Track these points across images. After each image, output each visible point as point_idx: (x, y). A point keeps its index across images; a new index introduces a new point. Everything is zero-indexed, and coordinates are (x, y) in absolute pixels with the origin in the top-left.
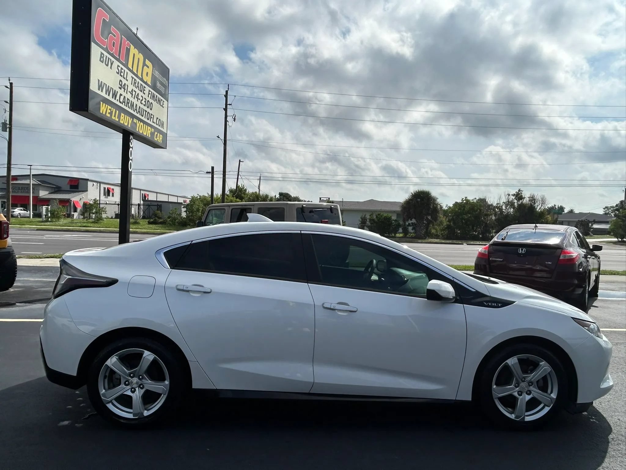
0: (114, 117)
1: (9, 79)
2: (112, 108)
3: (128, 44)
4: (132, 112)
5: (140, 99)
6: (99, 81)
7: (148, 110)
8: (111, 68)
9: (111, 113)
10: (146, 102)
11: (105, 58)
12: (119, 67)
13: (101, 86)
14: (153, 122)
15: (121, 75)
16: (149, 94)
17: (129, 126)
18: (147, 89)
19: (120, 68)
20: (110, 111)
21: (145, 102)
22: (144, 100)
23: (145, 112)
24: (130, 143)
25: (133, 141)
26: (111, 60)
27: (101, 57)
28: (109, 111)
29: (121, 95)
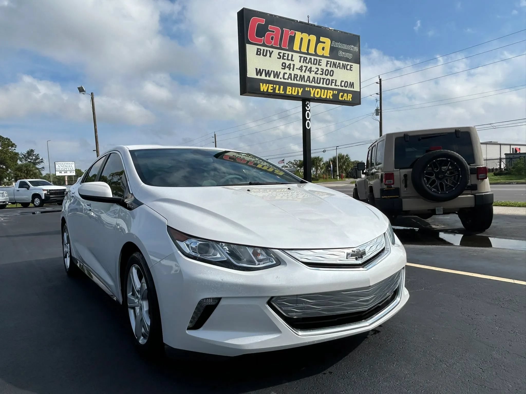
0: (278, 91)
1: (379, 77)
2: (275, 86)
3: (292, 33)
4: (303, 83)
5: (313, 71)
6: (257, 69)
7: (328, 77)
8: (270, 56)
9: (274, 89)
10: (324, 72)
11: (262, 52)
12: (280, 54)
13: (259, 72)
14: (335, 85)
15: (283, 59)
16: (327, 64)
17: (300, 94)
18: (324, 61)
19: (282, 55)
20: (272, 88)
21: (322, 72)
22: (320, 70)
23: (322, 80)
24: (306, 107)
25: (310, 105)
26: (269, 51)
27: (257, 51)
28: (270, 88)
29: (284, 74)
